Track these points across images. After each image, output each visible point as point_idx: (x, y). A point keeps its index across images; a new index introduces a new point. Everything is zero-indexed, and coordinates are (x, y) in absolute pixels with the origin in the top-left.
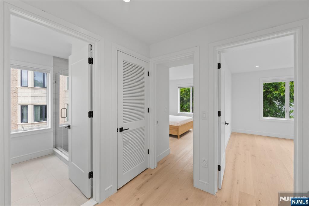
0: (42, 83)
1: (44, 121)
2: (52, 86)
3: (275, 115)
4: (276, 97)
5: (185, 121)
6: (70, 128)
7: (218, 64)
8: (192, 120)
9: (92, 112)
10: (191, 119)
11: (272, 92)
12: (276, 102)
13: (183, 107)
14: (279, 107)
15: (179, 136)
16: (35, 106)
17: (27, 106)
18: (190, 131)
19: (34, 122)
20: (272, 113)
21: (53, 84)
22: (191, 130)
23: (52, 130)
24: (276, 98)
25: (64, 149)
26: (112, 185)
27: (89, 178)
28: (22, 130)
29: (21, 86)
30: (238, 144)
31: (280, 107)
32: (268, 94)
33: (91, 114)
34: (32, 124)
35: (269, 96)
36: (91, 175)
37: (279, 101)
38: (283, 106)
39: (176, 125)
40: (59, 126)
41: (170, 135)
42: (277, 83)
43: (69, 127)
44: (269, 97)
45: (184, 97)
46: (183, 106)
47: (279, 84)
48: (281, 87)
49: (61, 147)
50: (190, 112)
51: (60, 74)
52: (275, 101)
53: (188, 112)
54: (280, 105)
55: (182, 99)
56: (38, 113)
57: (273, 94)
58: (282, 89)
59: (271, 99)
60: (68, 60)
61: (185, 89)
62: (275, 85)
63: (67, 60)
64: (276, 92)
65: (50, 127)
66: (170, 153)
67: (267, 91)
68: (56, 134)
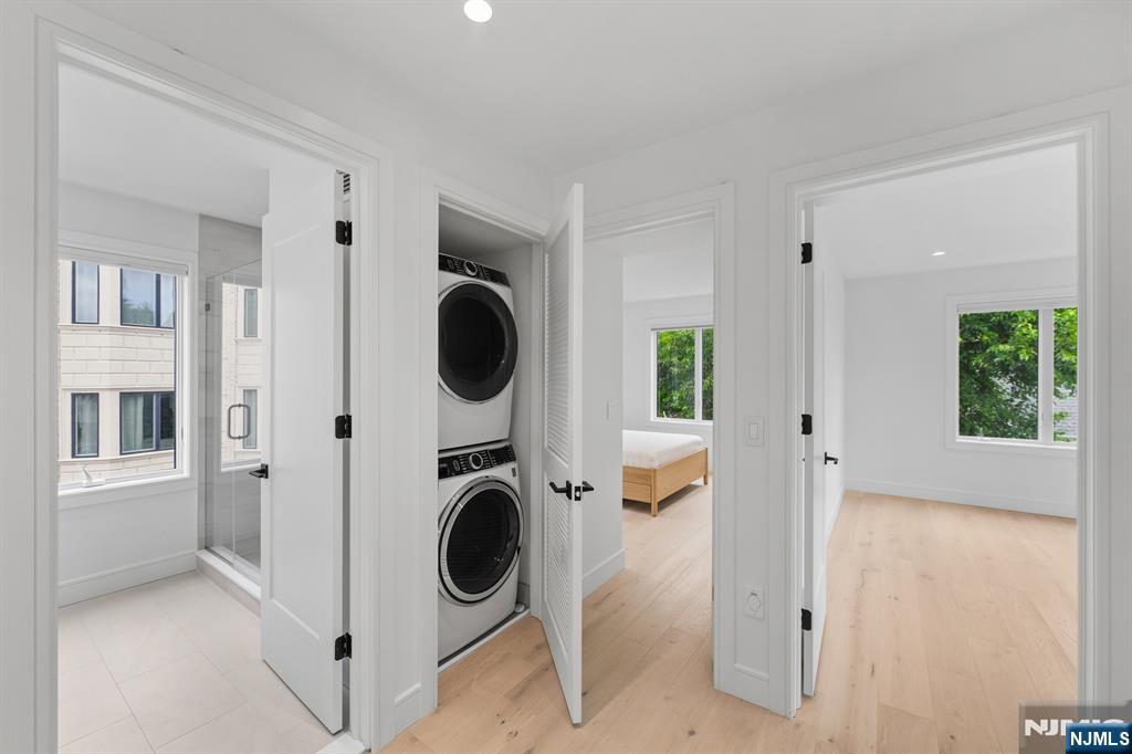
0: (152, 312)
1: (157, 449)
2: (196, 322)
3: (998, 429)
4: (1002, 363)
5: (677, 449)
6: (267, 477)
7: (803, 245)
8: (701, 448)
9: (349, 417)
10: (699, 443)
11: (988, 346)
12: (1001, 381)
13: (668, 399)
14: (1012, 401)
15: (654, 507)
16: (126, 397)
17: (94, 397)
18: (695, 487)
19: (121, 454)
20: (988, 423)
21: (200, 314)
22: (700, 481)
23: (195, 484)
24: (1004, 369)
25: (237, 553)
26: (418, 685)
27: (337, 658)
28: (85, 482)
29: (74, 321)
30: (871, 533)
31: (1017, 401)
32: (975, 354)
33: (344, 427)
34: (112, 461)
35: (978, 361)
36: (344, 647)
37: (1012, 380)
38: (1027, 396)
39: (645, 465)
40: (219, 468)
41: (624, 500)
42: (1006, 313)
43: (263, 472)
44: (977, 366)
45: (671, 364)
46: (665, 396)
47: (1012, 317)
48: (1021, 328)
49: (228, 546)
50: (693, 418)
51: (226, 279)
52: (1000, 378)
53: (685, 417)
54: (1016, 394)
55: (663, 370)
56: (135, 421)
57: (993, 356)
58: (1025, 335)
59: (983, 371)
60: (260, 229)
61: (672, 333)
62: (1000, 322)
63: (257, 231)
64: (1001, 347)
65: (186, 474)
66: (627, 567)
67: (971, 343)
68: (207, 497)
